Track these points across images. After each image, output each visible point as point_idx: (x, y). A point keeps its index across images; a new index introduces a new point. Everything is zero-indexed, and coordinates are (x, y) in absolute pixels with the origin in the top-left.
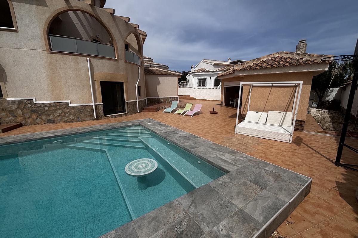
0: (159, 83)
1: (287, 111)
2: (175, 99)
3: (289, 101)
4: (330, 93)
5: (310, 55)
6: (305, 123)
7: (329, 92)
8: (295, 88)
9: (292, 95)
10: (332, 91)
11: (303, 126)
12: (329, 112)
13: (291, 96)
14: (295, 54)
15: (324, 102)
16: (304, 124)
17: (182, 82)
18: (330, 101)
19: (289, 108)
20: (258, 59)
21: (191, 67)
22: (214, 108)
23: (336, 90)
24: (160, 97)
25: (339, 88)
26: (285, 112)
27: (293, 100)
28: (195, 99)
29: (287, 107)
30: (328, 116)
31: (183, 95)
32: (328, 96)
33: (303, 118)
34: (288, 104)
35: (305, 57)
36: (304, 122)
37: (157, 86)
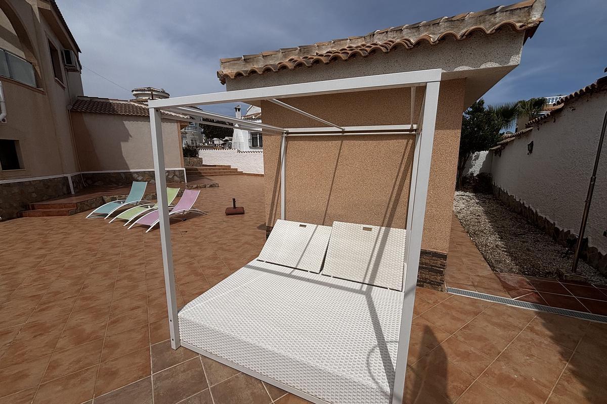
0: (126, 136)
1: (389, 226)
2: (177, 173)
3: (396, 188)
4: (475, 160)
5: (453, 19)
6: (447, 262)
7: (473, 159)
8: (411, 141)
9: (403, 166)
10: (477, 157)
11: (441, 273)
12: (478, 198)
13: (402, 169)
14: (407, 28)
15: (465, 178)
16: (443, 266)
17: (227, 140)
18: (475, 175)
19: (398, 209)
20: (304, 49)
21: (236, 109)
22: (234, 200)
23: (484, 154)
24: (131, 170)
25: (487, 152)
26: (383, 228)
27: (407, 181)
28: (241, 173)
29: (391, 206)
30: (480, 209)
31: (215, 166)
32: (471, 166)
33: (441, 246)
34: (394, 195)
35: (436, 29)
36: (444, 257)
37: (123, 144)
